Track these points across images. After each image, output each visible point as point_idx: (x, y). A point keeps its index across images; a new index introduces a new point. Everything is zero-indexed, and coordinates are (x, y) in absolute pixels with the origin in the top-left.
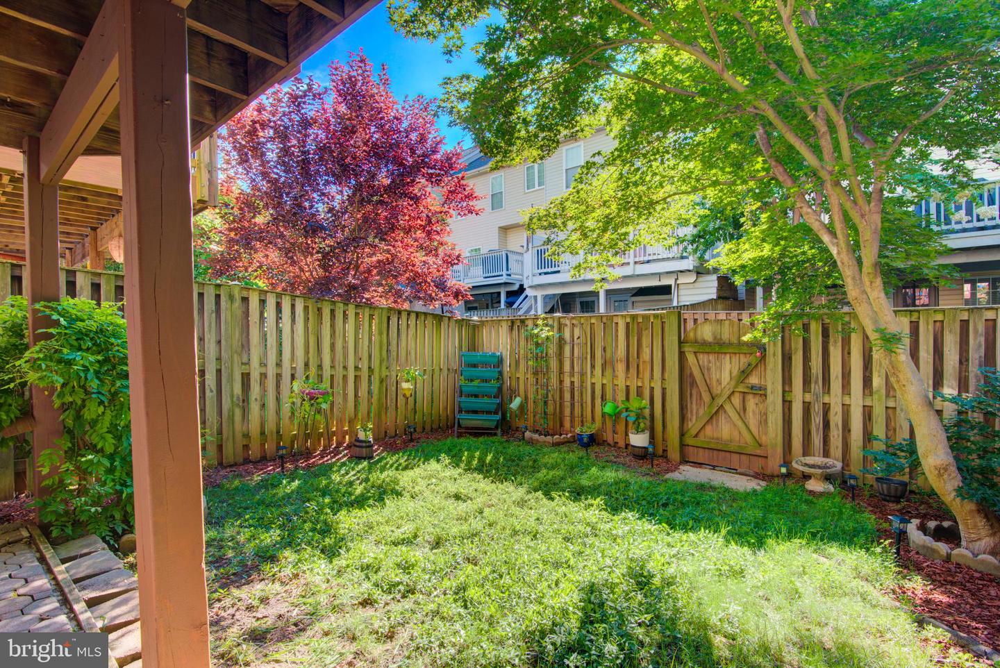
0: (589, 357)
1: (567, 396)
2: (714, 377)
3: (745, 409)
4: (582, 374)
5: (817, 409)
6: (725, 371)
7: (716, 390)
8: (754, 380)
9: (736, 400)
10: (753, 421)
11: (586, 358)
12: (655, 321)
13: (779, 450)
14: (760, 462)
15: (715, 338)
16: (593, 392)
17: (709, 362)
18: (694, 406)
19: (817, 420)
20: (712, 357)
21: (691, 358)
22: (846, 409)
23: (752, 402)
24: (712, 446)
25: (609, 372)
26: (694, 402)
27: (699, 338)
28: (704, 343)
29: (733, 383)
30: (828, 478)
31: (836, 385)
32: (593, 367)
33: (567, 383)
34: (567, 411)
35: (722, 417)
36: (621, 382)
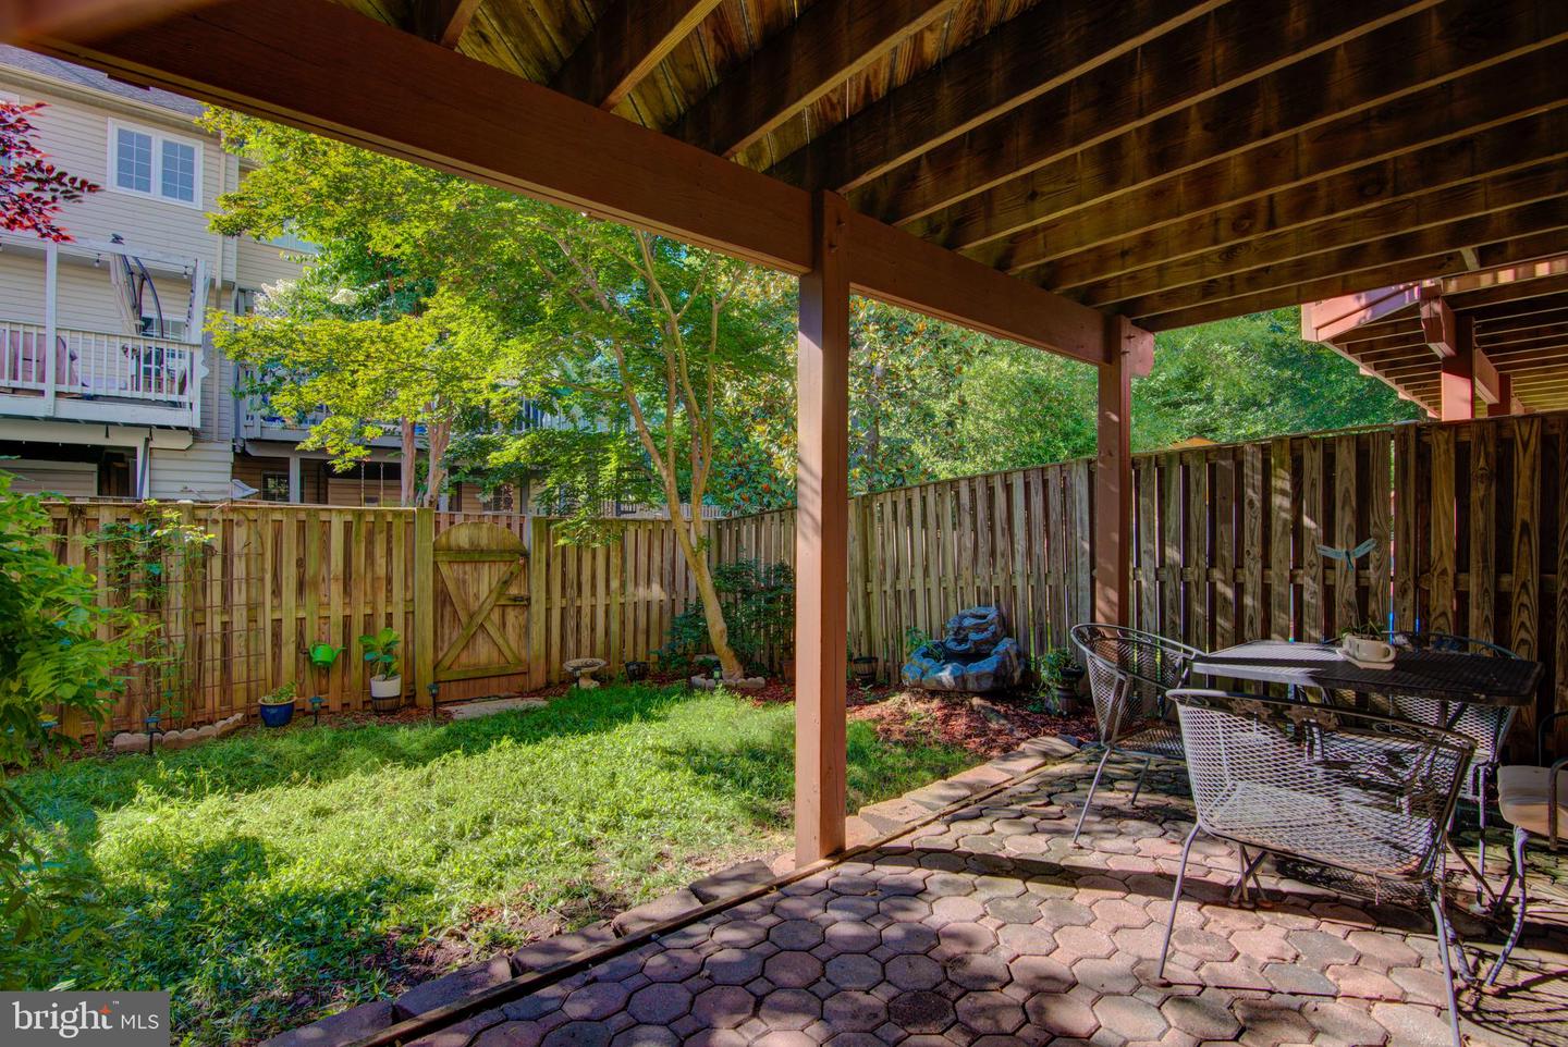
0: (268, 577)
1: (213, 650)
2: (472, 590)
3: (504, 625)
4: (253, 608)
5: (572, 612)
6: (483, 582)
7: (474, 606)
8: (514, 591)
9: (495, 616)
10: (512, 634)
11: (262, 580)
12: (396, 522)
13: (543, 661)
14: (519, 680)
15: (472, 543)
16: (277, 635)
17: (465, 573)
18: (447, 631)
19: (571, 624)
20: (468, 568)
21: (444, 569)
22: (593, 607)
23: (511, 614)
24: (471, 675)
25: (310, 598)
26: (446, 626)
27: (453, 543)
28: (460, 550)
29: (494, 595)
30: (594, 676)
31: (586, 588)
32: (277, 592)
33: (215, 623)
34: (213, 677)
35: (480, 639)
36: (337, 611)
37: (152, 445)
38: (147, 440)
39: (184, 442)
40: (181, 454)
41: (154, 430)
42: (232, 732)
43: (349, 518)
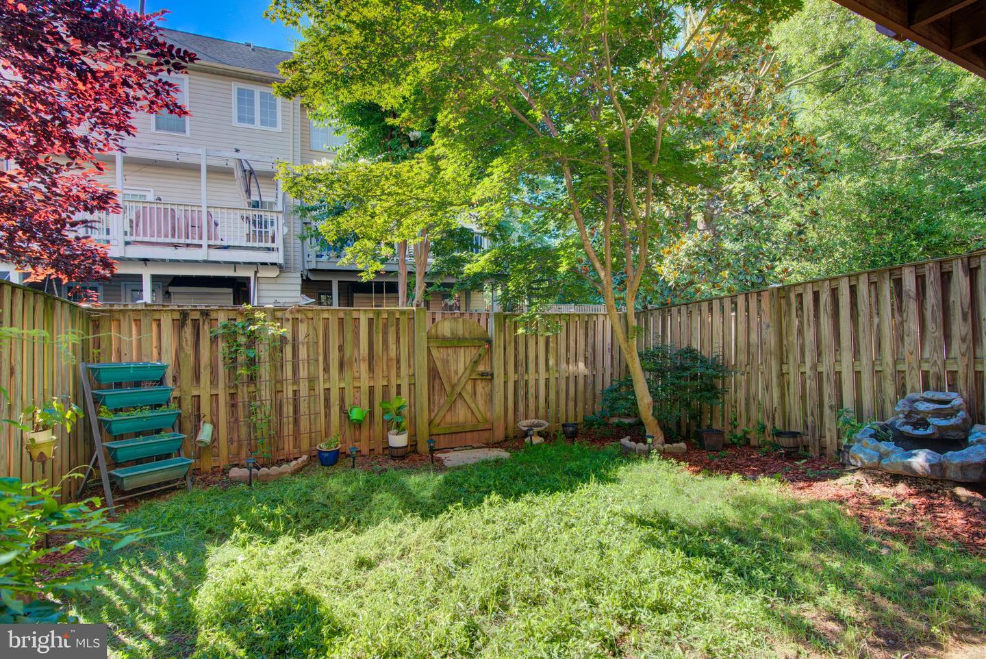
0: (321, 358)
1: (288, 410)
2: (453, 368)
3: (475, 393)
4: (312, 380)
5: (522, 384)
6: (460, 361)
7: (455, 380)
8: (481, 368)
9: (469, 387)
10: (481, 401)
11: (317, 360)
12: (402, 318)
13: (502, 421)
14: (486, 434)
15: (452, 333)
16: (327, 400)
17: (448, 355)
18: (436, 397)
19: (522, 393)
20: (450, 351)
21: (435, 352)
22: (537, 380)
23: (480, 385)
24: (454, 430)
25: (348, 374)
26: (436, 393)
27: (440, 333)
28: (444, 339)
29: (468, 372)
30: (539, 434)
31: (532, 366)
32: (327, 370)
33: (289, 391)
34: (289, 429)
35: (459, 404)
36: (365, 383)
37: (258, 275)
38: (256, 272)
39: (274, 273)
40: (273, 281)
41: (260, 266)
42: (301, 469)
43: (371, 316)
